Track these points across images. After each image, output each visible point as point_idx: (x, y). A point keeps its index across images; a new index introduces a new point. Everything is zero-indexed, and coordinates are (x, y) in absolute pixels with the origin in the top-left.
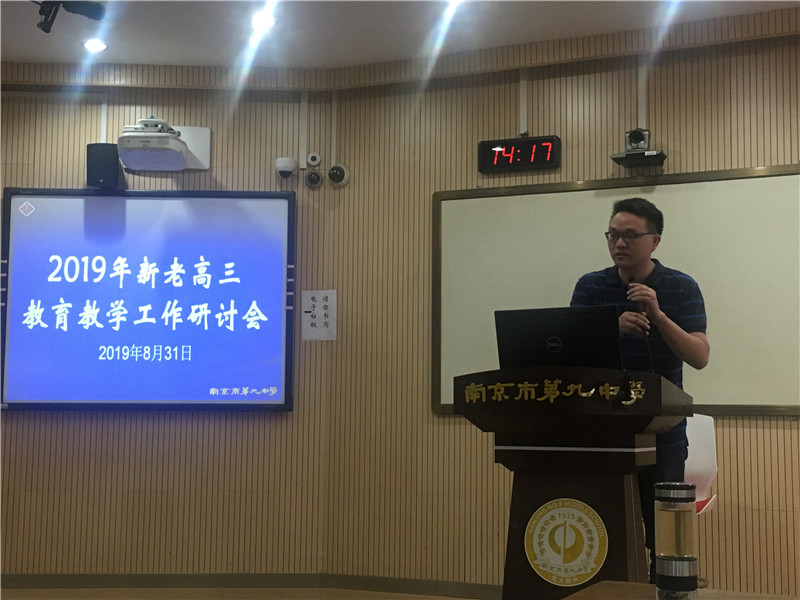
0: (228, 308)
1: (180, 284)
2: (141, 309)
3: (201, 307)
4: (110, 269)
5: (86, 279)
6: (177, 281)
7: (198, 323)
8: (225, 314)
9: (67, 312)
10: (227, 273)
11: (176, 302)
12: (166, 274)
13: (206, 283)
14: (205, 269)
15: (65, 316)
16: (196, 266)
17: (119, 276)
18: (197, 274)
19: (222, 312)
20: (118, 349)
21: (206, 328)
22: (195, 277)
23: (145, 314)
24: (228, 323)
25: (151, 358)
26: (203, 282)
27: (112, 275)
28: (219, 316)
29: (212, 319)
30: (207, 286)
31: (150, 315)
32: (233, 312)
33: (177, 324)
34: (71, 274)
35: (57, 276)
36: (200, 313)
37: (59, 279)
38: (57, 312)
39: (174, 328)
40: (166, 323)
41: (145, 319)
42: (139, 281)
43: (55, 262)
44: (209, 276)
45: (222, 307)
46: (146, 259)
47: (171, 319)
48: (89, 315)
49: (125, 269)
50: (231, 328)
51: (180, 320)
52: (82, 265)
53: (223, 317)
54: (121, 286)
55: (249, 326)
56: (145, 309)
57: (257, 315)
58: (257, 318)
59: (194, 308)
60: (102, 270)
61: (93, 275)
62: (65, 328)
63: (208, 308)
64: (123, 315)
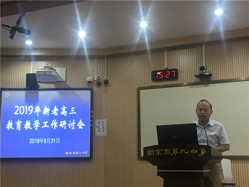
0: (72, 122)
1: (57, 114)
2: (44, 123)
3: (64, 122)
4: (34, 110)
5: (26, 113)
6: (56, 113)
7: (62, 127)
8: (71, 124)
9: (20, 124)
10: (72, 111)
11: (55, 120)
12: (52, 111)
13: (65, 114)
14: (65, 109)
15: (20, 125)
16: (62, 109)
17: (37, 112)
18: (62, 111)
19: (70, 123)
20: (36, 140)
21: (65, 129)
22: (61, 112)
23: (45, 125)
24: (72, 127)
25: (47, 142)
26: (64, 114)
27: (35, 112)
28: (69, 125)
29: (67, 126)
30: (65, 115)
31: (47, 125)
32: (74, 123)
33: (56, 127)
34: (22, 112)
35: (17, 113)
36: (63, 124)
37: (18, 114)
38: (17, 124)
39: (55, 129)
40: (52, 127)
41: (45, 126)
42: (44, 114)
43: (17, 108)
44: (66, 112)
45: (70, 122)
46: (46, 106)
47: (54, 126)
48: (27, 125)
49: (39, 110)
50: (73, 128)
51: (57, 126)
52: (25, 109)
53: (71, 125)
54: (38, 116)
55: (79, 128)
56: (46, 123)
57: (82, 124)
58: (82, 125)
59: (61, 122)
60: (32, 110)
61: (29, 112)
62: (20, 129)
63: (66, 122)
64: (38, 125)
